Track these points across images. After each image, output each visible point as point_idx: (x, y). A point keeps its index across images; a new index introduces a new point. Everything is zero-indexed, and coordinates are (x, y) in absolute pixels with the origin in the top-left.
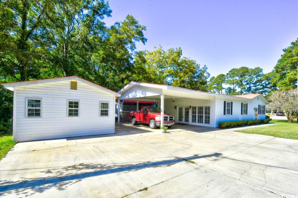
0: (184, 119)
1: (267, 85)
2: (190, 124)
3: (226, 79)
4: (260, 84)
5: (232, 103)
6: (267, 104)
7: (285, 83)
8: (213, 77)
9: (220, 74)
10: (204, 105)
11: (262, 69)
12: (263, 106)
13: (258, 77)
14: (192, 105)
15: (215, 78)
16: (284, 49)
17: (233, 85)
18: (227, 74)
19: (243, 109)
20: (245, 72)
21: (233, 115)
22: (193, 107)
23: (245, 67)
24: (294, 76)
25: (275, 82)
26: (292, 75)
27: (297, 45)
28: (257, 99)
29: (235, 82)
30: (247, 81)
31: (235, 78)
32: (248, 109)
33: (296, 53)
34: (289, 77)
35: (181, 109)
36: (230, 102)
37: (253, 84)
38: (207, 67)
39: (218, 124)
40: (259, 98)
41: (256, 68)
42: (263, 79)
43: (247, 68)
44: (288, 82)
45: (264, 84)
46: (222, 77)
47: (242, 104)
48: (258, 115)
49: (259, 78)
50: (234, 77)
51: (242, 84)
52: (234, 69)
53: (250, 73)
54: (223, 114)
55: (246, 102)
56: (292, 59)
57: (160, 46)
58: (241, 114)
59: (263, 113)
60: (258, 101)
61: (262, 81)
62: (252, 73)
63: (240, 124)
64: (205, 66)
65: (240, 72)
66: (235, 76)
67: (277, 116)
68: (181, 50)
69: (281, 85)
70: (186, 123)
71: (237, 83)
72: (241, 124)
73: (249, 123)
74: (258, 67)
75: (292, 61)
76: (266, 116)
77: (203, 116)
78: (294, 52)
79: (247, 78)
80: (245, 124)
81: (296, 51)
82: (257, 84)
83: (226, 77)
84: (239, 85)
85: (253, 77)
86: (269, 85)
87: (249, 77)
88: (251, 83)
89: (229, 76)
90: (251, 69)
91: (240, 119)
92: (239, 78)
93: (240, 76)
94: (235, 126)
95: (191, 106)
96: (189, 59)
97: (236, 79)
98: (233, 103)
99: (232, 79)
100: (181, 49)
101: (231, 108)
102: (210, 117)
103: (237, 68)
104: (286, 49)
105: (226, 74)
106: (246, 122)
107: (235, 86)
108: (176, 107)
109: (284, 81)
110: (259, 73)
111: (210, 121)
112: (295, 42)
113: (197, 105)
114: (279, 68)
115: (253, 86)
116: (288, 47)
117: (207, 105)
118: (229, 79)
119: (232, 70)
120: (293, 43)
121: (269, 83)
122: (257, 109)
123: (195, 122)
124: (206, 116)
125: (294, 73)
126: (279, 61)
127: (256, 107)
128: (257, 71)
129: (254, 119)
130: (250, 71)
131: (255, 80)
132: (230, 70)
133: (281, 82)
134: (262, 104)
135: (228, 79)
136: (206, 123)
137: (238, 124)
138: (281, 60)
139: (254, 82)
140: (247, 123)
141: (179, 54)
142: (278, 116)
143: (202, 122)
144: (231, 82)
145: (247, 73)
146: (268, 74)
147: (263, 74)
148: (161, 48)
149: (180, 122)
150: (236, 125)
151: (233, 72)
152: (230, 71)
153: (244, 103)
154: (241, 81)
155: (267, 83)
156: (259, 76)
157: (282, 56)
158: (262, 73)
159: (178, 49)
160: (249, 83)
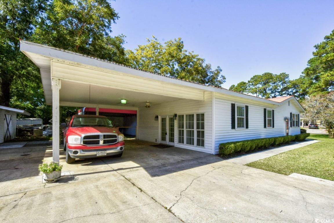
0: (168, 137)
1: (294, 94)
2: (175, 146)
3: (248, 88)
4: (287, 92)
5: (247, 107)
6: (301, 112)
7: (320, 87)
8: (233, 85)
9: (240, 82)
10: (195, 112)
11: (288, 75)
12: (296, 115)
13: (284, 85)
14: (178, 113)
15: (235, 86)
16: (316, 45)
17: (256, 94)
18: (249, 82)
19: (267, 119)
20: (269, 79)
21: (249, 128)
22: (180, 116)
23: (269, 73)
24: (331, 77)
25: (305, 88)
26: (328, 76)
27: (332, 39)
28: (288, 104)
29: (257, 90)
30: (271, 89)
31: (258, 85)
32: (275, 119)
33: (331, 49)
34: (325, 79)
35: (163, 120)
36: (244, 105)
37: (279, 92)
38: (221, 69)
39: (218, 148)
40: (290, 103)
41: (281, 74)
42: (290, 86)
43: (271, 74)
44: (323, 86)
45: (291, 92)
46: (242, 85)
47: (265, 110)
48: (290, 128)
49: (286, 85)
50: (256, 85)
51: (266, 92)
52: (256, 76)
53: (274, 80)
54: (231, 127)
55: (272, 108)
56: (328, 56)
57: (154, 38)
58: (263, 126)
59: (297, 126)
60: (289, 106)
61: (289, 88)
62: (276, 79)
63: (263, 144)
64: (219, 67)
65: (263, 79)
66: (258, 84)
67: (309, 129)
68: (182, 42)
69: (314, 90)
70: (171, 144)
71: (261, 92)
72: (265, 144)
73: (277, 142)
74: (283, 73)
75: (327, 59)
76: (301, 130)
77: (193, 131)
78: (328, 48)
79: (271, 86)
80: (271, 144)
81: (332, 46)
82: (284, 92)
83: (247, 85)
84: (262, 94)
85: (278, 84)
86: (297, 93)
87: (274, 84)
88: (276, 91)
89: (251, 84)
90: (275, 75)
91: (263, 136)
92: (262, 86)
93: (263, 84)
94: (252, 149)
95: (176, 115)
96: (193, 54)
97: (258, 88)
98: (249, 107)
99: (254, 87)
100: (181, 40)
101: (245, 117)
102: (205, 134)
103: (259, 75)
104: (318, 45)
105: (247, 82)
106: (273, 141)
107: (258, 94)
108: (157, 117)
109: (319, 84)
110: (285, 80)
111: (205, 142)
112: (330, 36)
113: (185, 111)
114: (310, 70)
115: (278, 95)
116: (321, 43)
117: (200, 112)
118: (251, 87)
119: (254, 76)
120: (327, 38)
121: (297, 92)
122: (288, 119)
123: (183, 142)
124: (198, 132)
125: (330, 74)
126: (310, 62)
127: (287, 116)
128: (283, 77)
129: (285, 135)
130: (274, 77)
131: (280, 87)
132: (252, 77)
133: (315, 86)
134: (295, 112)
135: (249, 87)
136: (198, 144)
137: (258, 145)
138: (312, 60)
139: (279, 90)
140: (275, 141)
141: (180, 47)
142: (311, 128)
143: (193, 144)
144: (253, 90)
145: (271, 80)
146: (296, 80)
147: (290, 81)
148: (156, 41)
149: (163, 142)
150: (254, 147)
151: (255, 80)
152: (252, 79)
153: (268, 109)
154: (265, 90)
155: (294, 91)
156: (285, 83)
157: (313, 53)
158: (289, 79)
159: (177, 40)
160: (274, 92)
